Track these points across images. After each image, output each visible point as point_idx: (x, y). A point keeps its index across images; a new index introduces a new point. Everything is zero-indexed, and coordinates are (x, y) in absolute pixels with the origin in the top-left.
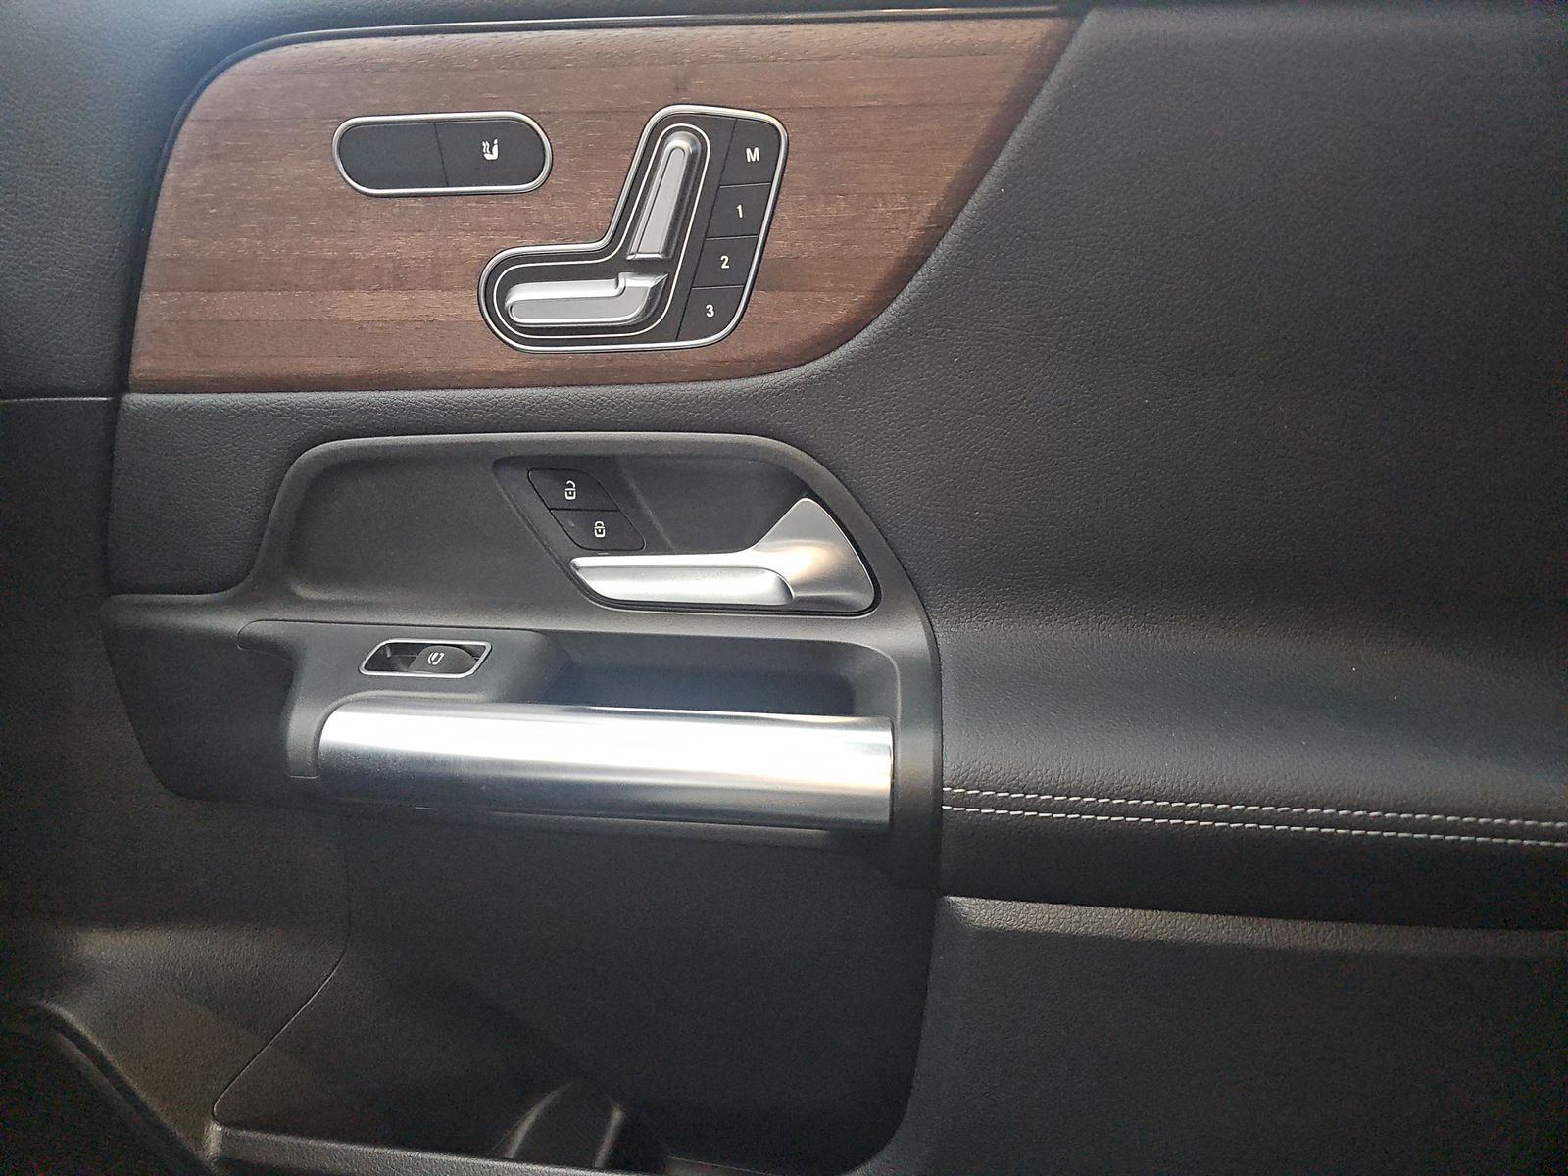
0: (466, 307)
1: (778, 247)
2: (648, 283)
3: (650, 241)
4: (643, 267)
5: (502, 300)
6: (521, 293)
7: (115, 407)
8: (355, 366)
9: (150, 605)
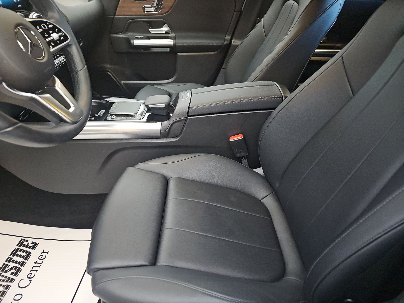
0: (142, 10)
1: (163, 6)
2: (155, 8)
3: (155, 5)
4: (154, 7)
5: (144, 9)
6: (146, 9)
7: (114, 17)
8: (133, 14)
9: (115, 35)
